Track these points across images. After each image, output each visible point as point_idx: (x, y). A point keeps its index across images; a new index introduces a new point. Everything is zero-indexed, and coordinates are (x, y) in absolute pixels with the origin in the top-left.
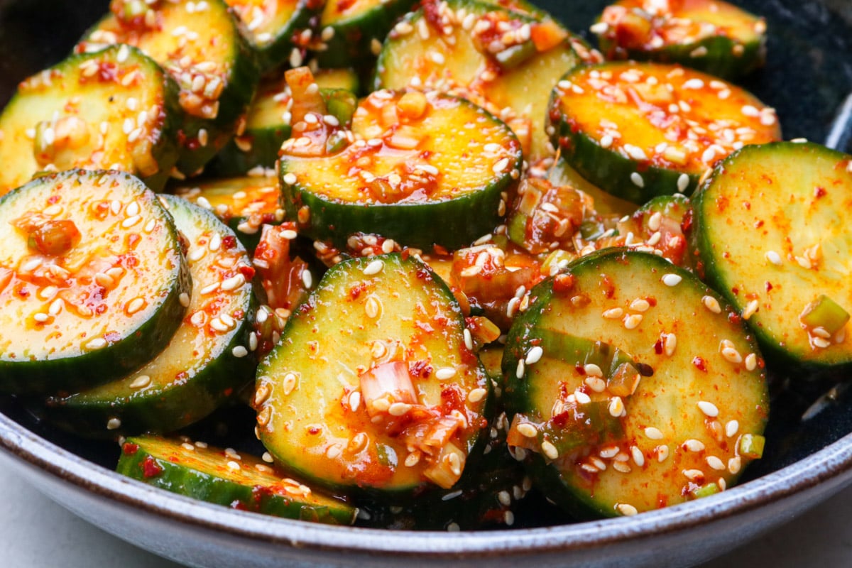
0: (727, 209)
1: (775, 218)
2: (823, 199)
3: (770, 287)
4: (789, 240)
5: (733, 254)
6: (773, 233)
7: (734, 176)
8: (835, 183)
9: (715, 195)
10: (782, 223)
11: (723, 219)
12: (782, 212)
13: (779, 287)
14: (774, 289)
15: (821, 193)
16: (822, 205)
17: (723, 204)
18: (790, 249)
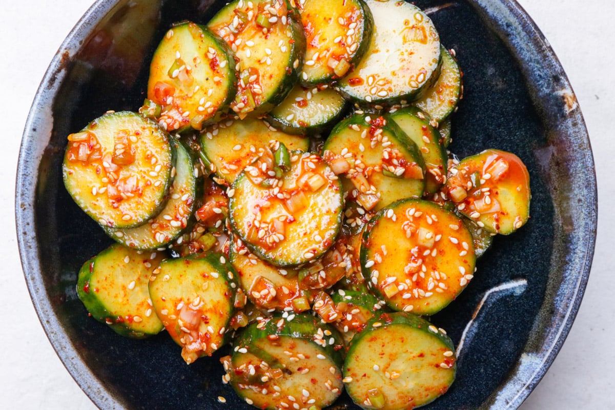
0: (373, 342)
1: (391, 355)
2: (421, 358)
3: (365, 375)
4: (389, 365)
5: (361, 357)
6: (386, 359)
7: (389, 331)
8: (433, 355)
9: (373, 334)
10: (393, 357)
11: (369, 344)
12: (396, 354)
13: (369, 377)
14: (366, 377)
15: (421, 355)
16: (419, 360)
17: (373, 339)
18: (387, 368)
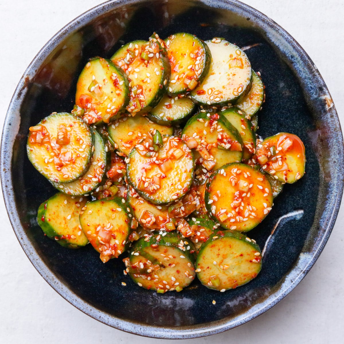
0: (213, 248)
1: (224, 255)
2: (241, 257)
3: (208, 268)
4: (223, 261)
5: (206, 257)
6: (221, 257)
7: (222, 241)
8: (248, 254)
9: (213, 243)
10: (225, 257)
11: (210, 249)
12: (227, 255)
13: (211, 269)
14: (209, 269)
15: (241, 255)
16: (240, 258)
17: (213, 246)
18: (221, 263)
